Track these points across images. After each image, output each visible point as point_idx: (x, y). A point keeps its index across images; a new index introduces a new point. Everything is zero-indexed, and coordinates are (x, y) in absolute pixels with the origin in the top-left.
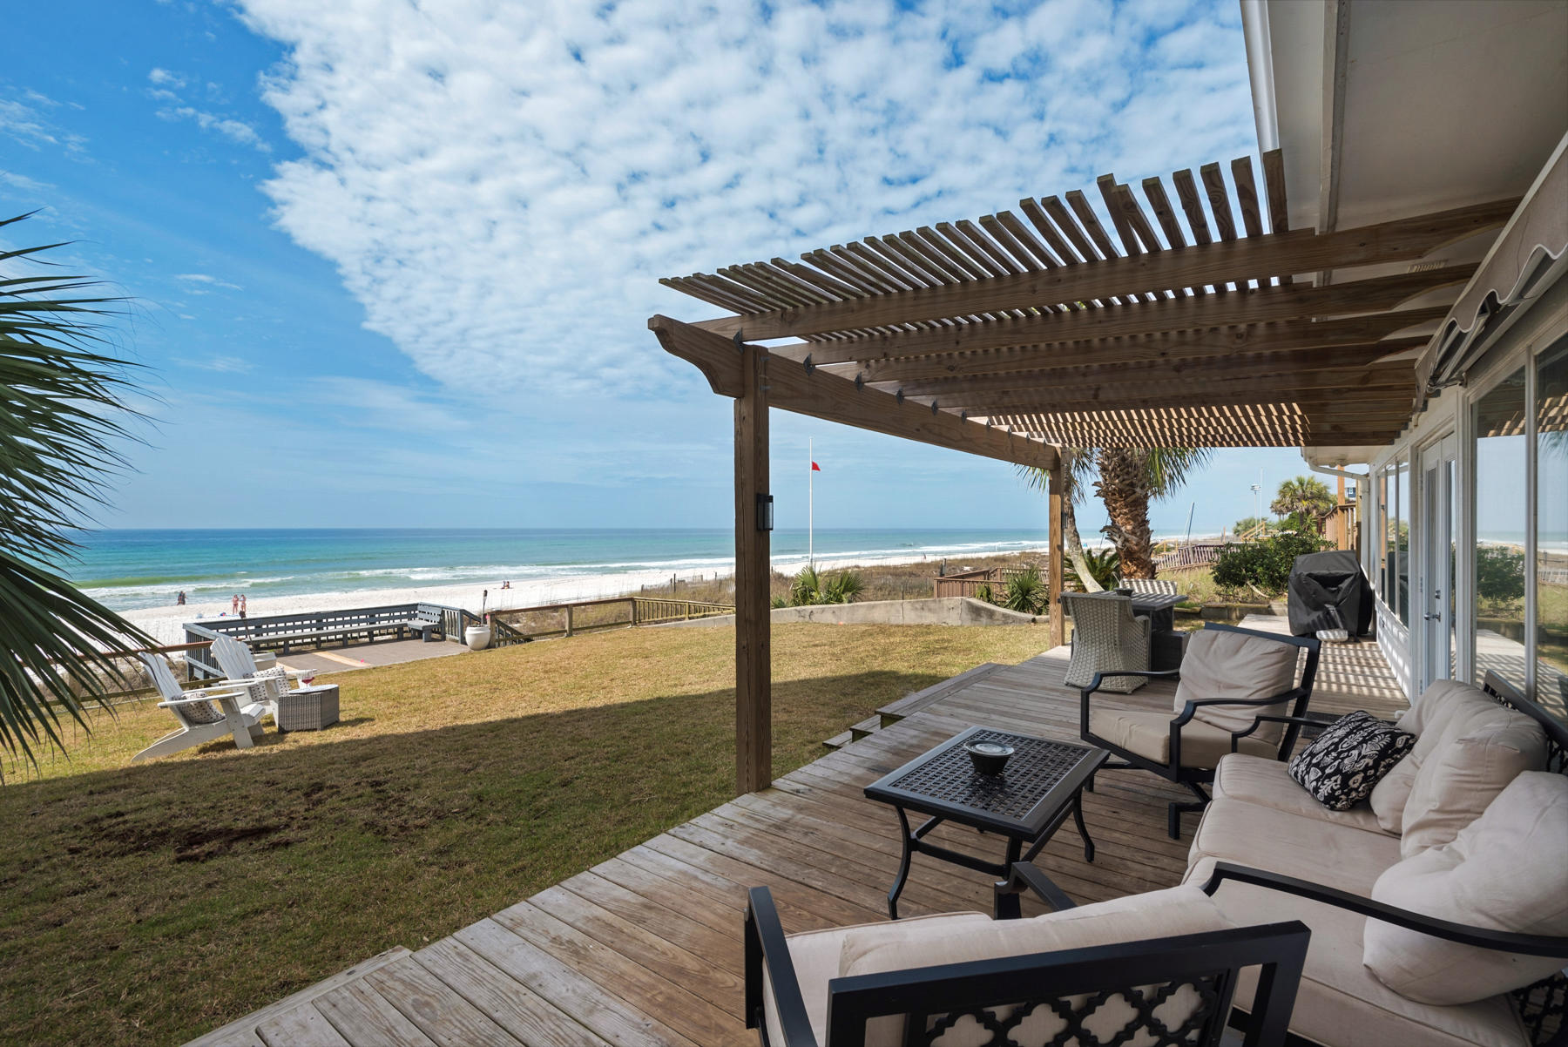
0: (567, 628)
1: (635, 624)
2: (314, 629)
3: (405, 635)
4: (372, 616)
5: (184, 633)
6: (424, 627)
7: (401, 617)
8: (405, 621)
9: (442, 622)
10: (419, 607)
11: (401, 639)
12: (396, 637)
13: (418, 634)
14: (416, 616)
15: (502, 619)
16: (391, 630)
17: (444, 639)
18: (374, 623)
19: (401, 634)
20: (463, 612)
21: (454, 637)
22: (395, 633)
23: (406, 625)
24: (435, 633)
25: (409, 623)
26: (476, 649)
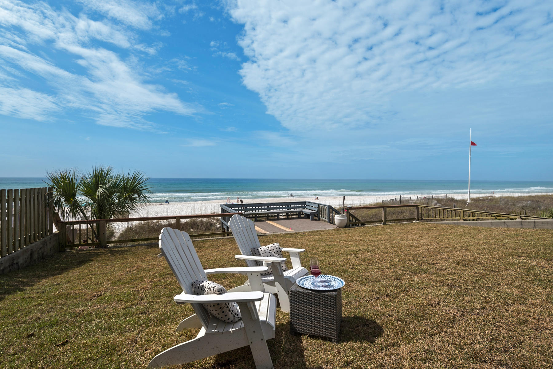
0: (383, 219)
1: (418, 220)
2: (266, 211)
3: (302, 216)
4: (288, 206)
5: (220, 209)
6: (311, 213)
7: (299, 208)
8: (301, 209)
9: (318, 211)
10: (307, 203)
11: (299, 218)
12: (297, 216)
13: (307, 216)
14: (305, 207)
15: (352, 211)
16: (295, 213)
17: (319, 219)
18: (289, 210)
19: (299, 216)
20: (330, 207)
21: (324, 219)
22: (297, 215)
23: (302, 211)
24: (315, 216)
25: (303, 210)
26: (340, 227)
